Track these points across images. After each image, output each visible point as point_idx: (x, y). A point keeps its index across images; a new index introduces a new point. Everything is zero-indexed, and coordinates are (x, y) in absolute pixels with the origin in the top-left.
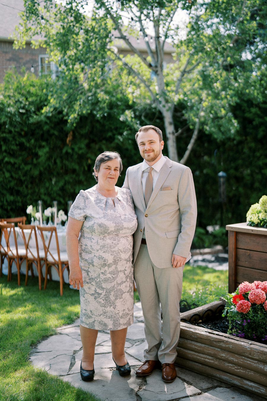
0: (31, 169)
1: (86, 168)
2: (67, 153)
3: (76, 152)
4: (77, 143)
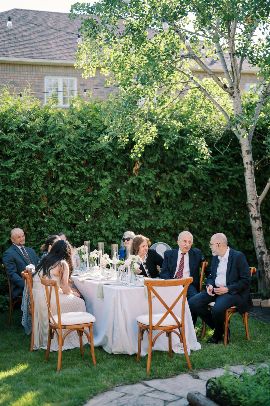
0: (91, 201)
1: (154, 201)
2: (132, 184)
3: (143, 183)
4: (145, 172)
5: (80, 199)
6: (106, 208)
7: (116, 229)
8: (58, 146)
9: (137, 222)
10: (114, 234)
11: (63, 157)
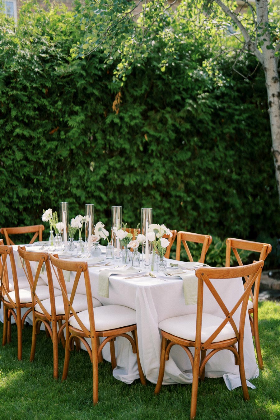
1: (141, 148)
2: (113, 124)
3: (127, 123)
4: (128, 109)
5: (41, 144)
6: (76, 158)
7: (91, 186)
8: (8, 66)
9: (119, 177)
10: (88, 193)
11: (16, 82)
